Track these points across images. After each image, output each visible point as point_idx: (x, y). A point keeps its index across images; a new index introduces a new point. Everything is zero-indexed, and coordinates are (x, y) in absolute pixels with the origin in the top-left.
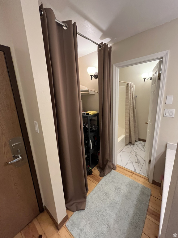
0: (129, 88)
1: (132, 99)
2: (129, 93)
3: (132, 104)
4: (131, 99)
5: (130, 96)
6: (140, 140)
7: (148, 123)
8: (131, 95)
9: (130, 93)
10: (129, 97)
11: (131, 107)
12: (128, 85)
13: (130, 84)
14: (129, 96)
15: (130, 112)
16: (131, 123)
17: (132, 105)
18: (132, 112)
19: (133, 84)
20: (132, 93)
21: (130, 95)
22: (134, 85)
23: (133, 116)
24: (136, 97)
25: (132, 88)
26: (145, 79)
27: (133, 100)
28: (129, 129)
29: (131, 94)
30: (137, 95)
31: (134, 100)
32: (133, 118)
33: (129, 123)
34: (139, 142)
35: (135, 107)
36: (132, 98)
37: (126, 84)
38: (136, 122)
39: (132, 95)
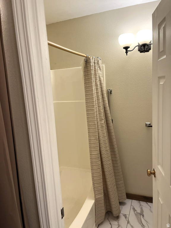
0: (93, 72)
1: (101, 100)
2: (94, 84)
3: (102, 111)
4: (98, 99)
5: (97, 93)
6: (130, 196)
7: (154, 174)
8: (99, 90)
9: (96, 85)
10: (95, 95)
11: (101, 120)
12: (87, 61)
13: (92, 61)
14: (94, 91)
15: (101, 134)
16: (104, 163)
17: (103, 114)
18: (105, 131)
19: (100, 62)
20: (101, 84)
21: (97, 89)
22: (102, 63)
23: (107, 141)
24: (110, 93)
25: (99, 72)
26: (126, 48)
27: (104, 101)
28: (102, 180)
29: (99, 87)
30: (111, 89)
31: (107, 102)
32: (108, 148)
33: (100, 163)
34: (129, 202)
35: (110, 118)
36: (100, 97)
37: (82, 61)
38: (117, 156)
39: (101, 88)
